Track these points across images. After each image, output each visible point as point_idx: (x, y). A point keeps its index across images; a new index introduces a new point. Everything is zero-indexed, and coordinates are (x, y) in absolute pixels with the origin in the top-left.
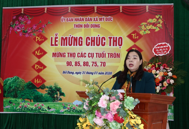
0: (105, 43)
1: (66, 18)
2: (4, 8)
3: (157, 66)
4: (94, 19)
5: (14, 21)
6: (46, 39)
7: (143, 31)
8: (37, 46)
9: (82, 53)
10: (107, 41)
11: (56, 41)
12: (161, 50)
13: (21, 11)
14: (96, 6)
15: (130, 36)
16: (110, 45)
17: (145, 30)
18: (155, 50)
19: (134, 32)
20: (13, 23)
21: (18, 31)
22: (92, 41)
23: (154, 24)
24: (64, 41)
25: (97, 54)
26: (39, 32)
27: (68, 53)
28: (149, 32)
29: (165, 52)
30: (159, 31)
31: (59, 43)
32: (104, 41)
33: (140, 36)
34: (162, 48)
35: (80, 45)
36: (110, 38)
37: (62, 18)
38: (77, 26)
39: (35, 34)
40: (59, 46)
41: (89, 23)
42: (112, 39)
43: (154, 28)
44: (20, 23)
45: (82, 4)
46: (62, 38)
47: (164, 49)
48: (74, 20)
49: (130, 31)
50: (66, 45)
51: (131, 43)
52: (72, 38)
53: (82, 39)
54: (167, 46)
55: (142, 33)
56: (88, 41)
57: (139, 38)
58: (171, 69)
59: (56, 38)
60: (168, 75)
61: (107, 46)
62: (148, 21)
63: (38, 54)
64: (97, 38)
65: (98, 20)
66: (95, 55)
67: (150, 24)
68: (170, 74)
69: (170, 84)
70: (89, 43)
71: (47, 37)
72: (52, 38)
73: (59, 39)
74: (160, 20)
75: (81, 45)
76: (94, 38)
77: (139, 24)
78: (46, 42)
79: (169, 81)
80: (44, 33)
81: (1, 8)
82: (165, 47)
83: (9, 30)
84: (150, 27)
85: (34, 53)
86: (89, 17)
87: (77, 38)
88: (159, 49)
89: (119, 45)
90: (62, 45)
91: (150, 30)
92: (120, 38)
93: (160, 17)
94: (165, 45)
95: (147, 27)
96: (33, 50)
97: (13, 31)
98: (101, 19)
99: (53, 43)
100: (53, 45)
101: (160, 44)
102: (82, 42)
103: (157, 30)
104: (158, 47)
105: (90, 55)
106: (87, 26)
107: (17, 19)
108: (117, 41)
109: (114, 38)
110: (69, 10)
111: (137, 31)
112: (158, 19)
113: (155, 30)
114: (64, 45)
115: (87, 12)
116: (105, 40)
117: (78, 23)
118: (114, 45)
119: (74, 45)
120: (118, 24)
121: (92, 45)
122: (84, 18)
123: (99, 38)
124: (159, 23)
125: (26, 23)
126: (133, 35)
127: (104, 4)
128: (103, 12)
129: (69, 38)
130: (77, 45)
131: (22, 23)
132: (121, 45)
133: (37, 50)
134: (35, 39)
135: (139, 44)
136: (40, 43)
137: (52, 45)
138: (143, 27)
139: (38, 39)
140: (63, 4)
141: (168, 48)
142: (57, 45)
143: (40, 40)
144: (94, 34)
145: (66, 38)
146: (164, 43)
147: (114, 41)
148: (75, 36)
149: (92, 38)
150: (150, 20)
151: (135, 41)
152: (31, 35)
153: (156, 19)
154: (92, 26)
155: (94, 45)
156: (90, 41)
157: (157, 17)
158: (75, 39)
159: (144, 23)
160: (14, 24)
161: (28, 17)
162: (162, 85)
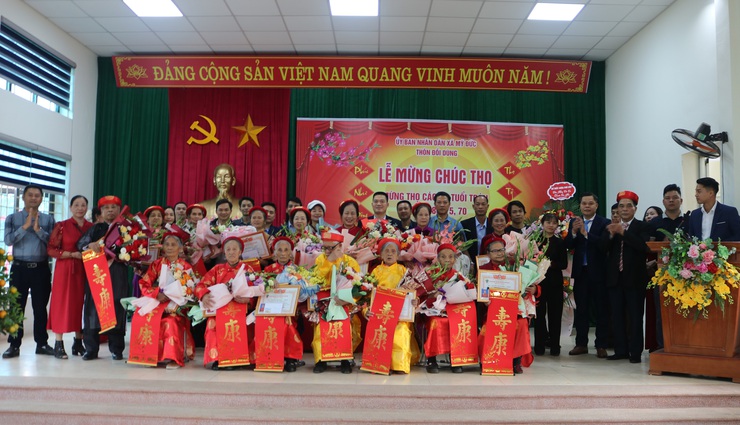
0: (465, 179)
1: (404, 140)
2: (298, 119)
3: (560, 214)
4: (447, 143)
5: (317, 141)
6: (371, 171)
7: (521, 163)
8: (357, 182)
10: (468, 176)
11: (388, 175)
12: (560, 192)
13: (329, 125)
14: (450, 122)
15: (502, 171)
16: (473, 183)
17: (524, 162)
18: (551, 192)
19: (508, 164)
20: (316, 143)
21: (325, 156)
22: (445, 176)
23: (537, 154)
24: (401, 174)
26: (360, 159)
27: (408, 194)
28: (530, 165)
29: (567, 195)
30: (542, 165)
31: (393, 177)
32: (463, 177)
33: (517, 171)
35: (426, 182)
36: (473, 172)
37: (398, 138)
38: (421, 152)
39: (353, 163)
40: (393, 182)
41: (441, 148)
42: (476, 174)
43: (536, 159)
44: (327, 144)
46: (398, 170)
47: (565, 191)
48: (416, 143)
49: (502, 162)
50: (405, 181)
51: (504, 181)
52: (414, 170)
53: (429, 172)
54: (570, 187)
55: (519, 166)
56: (440, 176)
57: (516, 173)
59: (388, 170)
61: (468, 183)
62: (528, 149)
63: (359, 194)
64: (453, 171)
65: (455, 144)
67: (531, 153)
70: (441, 178)
71: (372, 167)
72: (381, 170)
73: (393, 172)
74: (545, 149)
75: (429, 181)
76: (449, 171)
77: (515, 153)
78: (372, 175)
80: (367, 160)
81: (293, 118)
82: (566, 187)
83: (309, 154)
84: (531, 158)
85: (352, 192)
86: (439, 139)
87: (421, 170)
88: (557, 191)
89: (487, 183)
90: (397, 181)
91: (530, 162)
92: (487, 172)
93: (544, 144)
94: (567, 185)
95: (526, 157)
96: (351, 188)
97: (316, 156)
98: (458, 143)
99: (384, 178)
100: (383, 181)
101: (558, 183)
102: (429, 176)
103: (541, 162)
106: (436, 153)
107: (322, 137)
108: (484, 178)
109: (478, 172)
110: (409, 126)
111: (513, 162)
112: (542, 147)
113: (537, 162)
114: (401, 181)
115: (440, 131)
116: (465, 174)
117: (423, 147)
118: (478, 183)
119: (417, 181)
120: (484, 151)
121: (445, 182)
122: (433, 140)
123: (457, 171)
124: (544, 153)
125: (337, 145)
126: (507, 168)
127: (461, 120)
128: (461, 132)
129: (409, 170)
130: (421, 181)
131: (330, 145)
132: (489, 183)
133: (357, 188)
134: (353, 170)
135: (515, 181)
136: (362, 177)
137: (381, 180)
138: (521, 158)
139: (357, 170)
140: (398, 118)
141: (572, 189)
142: (390, 181)
143: (361, 173)
144: (448, 165)
145: (405, 170)
146: (565, 183)
147: (479, 177)
148: (418, 167)
149: (445, 171)
150: (531, 148)
151: (509, 177)
152: (346, 164)
153: (540, 146)
154: (445, 153)
155: (449, 182)
156: (442, 176)
157: (541, 143)
158: (419, 172)
159: (522, 152)
160: (318, 146)
161: (340, 136)
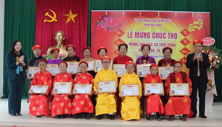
0: (165, 37)
1: (138, 19)
2: (92, 11)
3: (208, 52)
4: (157, 21)
5: (100, 20)
6: (124, 33)
7: (191, 29)
8: (118, 38)
9: (150, 43)
10: (167, 35)
11: (131, 35)
12: (208, 42)
13: (105, 13)
14: (159, 11)
15: (182, 33)
16: (169, 38)
17: (192, 29)
18: (204, 42)
19: (185, 30)
20: (100, 21)
21: (104, 27)
22: (156, 35)
23: (198, 25)
24: (137, 35)
25: (160, 44)
26: (119, 28)
27: (140, 43)
28: (194, 30)
29: (211, 43)
31: (133, 36)
32: (164, 36)
33: (189, 33)
34: (209, 41)
35: (148, 38)
36: (169, 34)
37: (136, 19)
38: (146, 25)
39: (116, 30)
40: (134, 38)
41: (154, 23)
42: (170, 34)
43: (197, 27)
44: (104, 22)
45: (149, 10)
46: (136, 33)
47: (210, 42)
48: (144, 21)
49: (182, 29)
50: (139, 38)
51: (183, 37)
52: (143, 33)
53: (149, 34)
54: (212, 40)
55: (190, 30)
56: (154, 35)
57: (188, 34)
58: (217, 54)
59: (131, 33)
60: (215, 58)
61: (167, 39)
62: (194, 23)
64: (160, 33)
65: (161, 21)
66: (159, 45)
67: (195, 25)
68: (217, 57)
69: (217, 63)
70: (155, 36)
72: (128, 33)
73: (133, 34)
74: (201, 23)
75: (149, 38)
76: (158, 33)
77: (188, 25)
78: (124, 35)
79: (217, 61)
80: (122, 28)
81: (89, 10)
82: (211, 40)
83: (96, 26)
84: (195, 27)
85: (115, 43)
86: (154, 19)
87: (146, 33)
88: (206, 41)
89: (175, 38)
90: (135, 38)
91: (195, 29)
92: (175, 33)
93: (201, 21)
94: (211, 39)
95: (193, 27)
96: (115, 41)
97: (100, 27)
98: (162, 21)
99: (129, 36)
100: (129, 37)
101: (207, 38)
102: (149, 35)
103: (200, 29)
104: (206, 40)
105: (155, 45)
106: (152, 25)
107: (102, 18)
108: (174, 36)
109: (171, 33)
110: (140, 13)
111: (187, 29)
112: (200, 22)
113: (198, 29)
114: (137, 38)
115: (154, 15)
116: (165, 34)
117: (147, 23)
118: (171, 38)
119: (144, 38)
120: (174, 24)
121: (156, 38)
122: (151, 19)
123: (162, 33)
124: (201, 25)
125: (109, 22)
126: (184, 32)
127: (164, 10)
128: (163, 16)
129: (141, 33)
130: (146, 38)
131: (106, 22)
133: (118, 41)
134: (116, 33)
135: (187, 37)
136: (120, 36)
138: (190, 27)
139: (118, 33)
140: (136, 10)
141: (213, 41)
142: (132, 38)
143: (119, 34)
144: (158, 30)
145: (139, 33)
146: (210, 38)
147: (171, 36)
148: (145, 31)
149: (156, 33)
150: (195, 23)
151: (185, 35)
152: (113, 30)
153: (199, 22)
154: (156, 25)
155: (158, 38)
156: (155, 35)
157: (200, 20)
158: (145, 34)
159: (191, 24)
160: (100, 23)
161: (110, 18)
162: (213, 63)
